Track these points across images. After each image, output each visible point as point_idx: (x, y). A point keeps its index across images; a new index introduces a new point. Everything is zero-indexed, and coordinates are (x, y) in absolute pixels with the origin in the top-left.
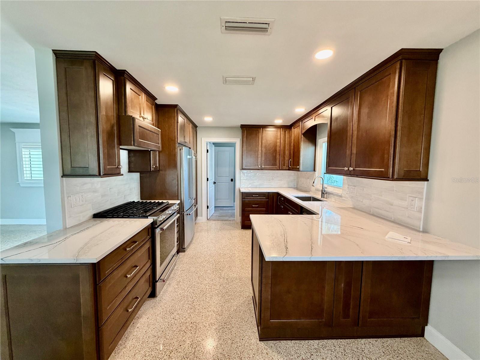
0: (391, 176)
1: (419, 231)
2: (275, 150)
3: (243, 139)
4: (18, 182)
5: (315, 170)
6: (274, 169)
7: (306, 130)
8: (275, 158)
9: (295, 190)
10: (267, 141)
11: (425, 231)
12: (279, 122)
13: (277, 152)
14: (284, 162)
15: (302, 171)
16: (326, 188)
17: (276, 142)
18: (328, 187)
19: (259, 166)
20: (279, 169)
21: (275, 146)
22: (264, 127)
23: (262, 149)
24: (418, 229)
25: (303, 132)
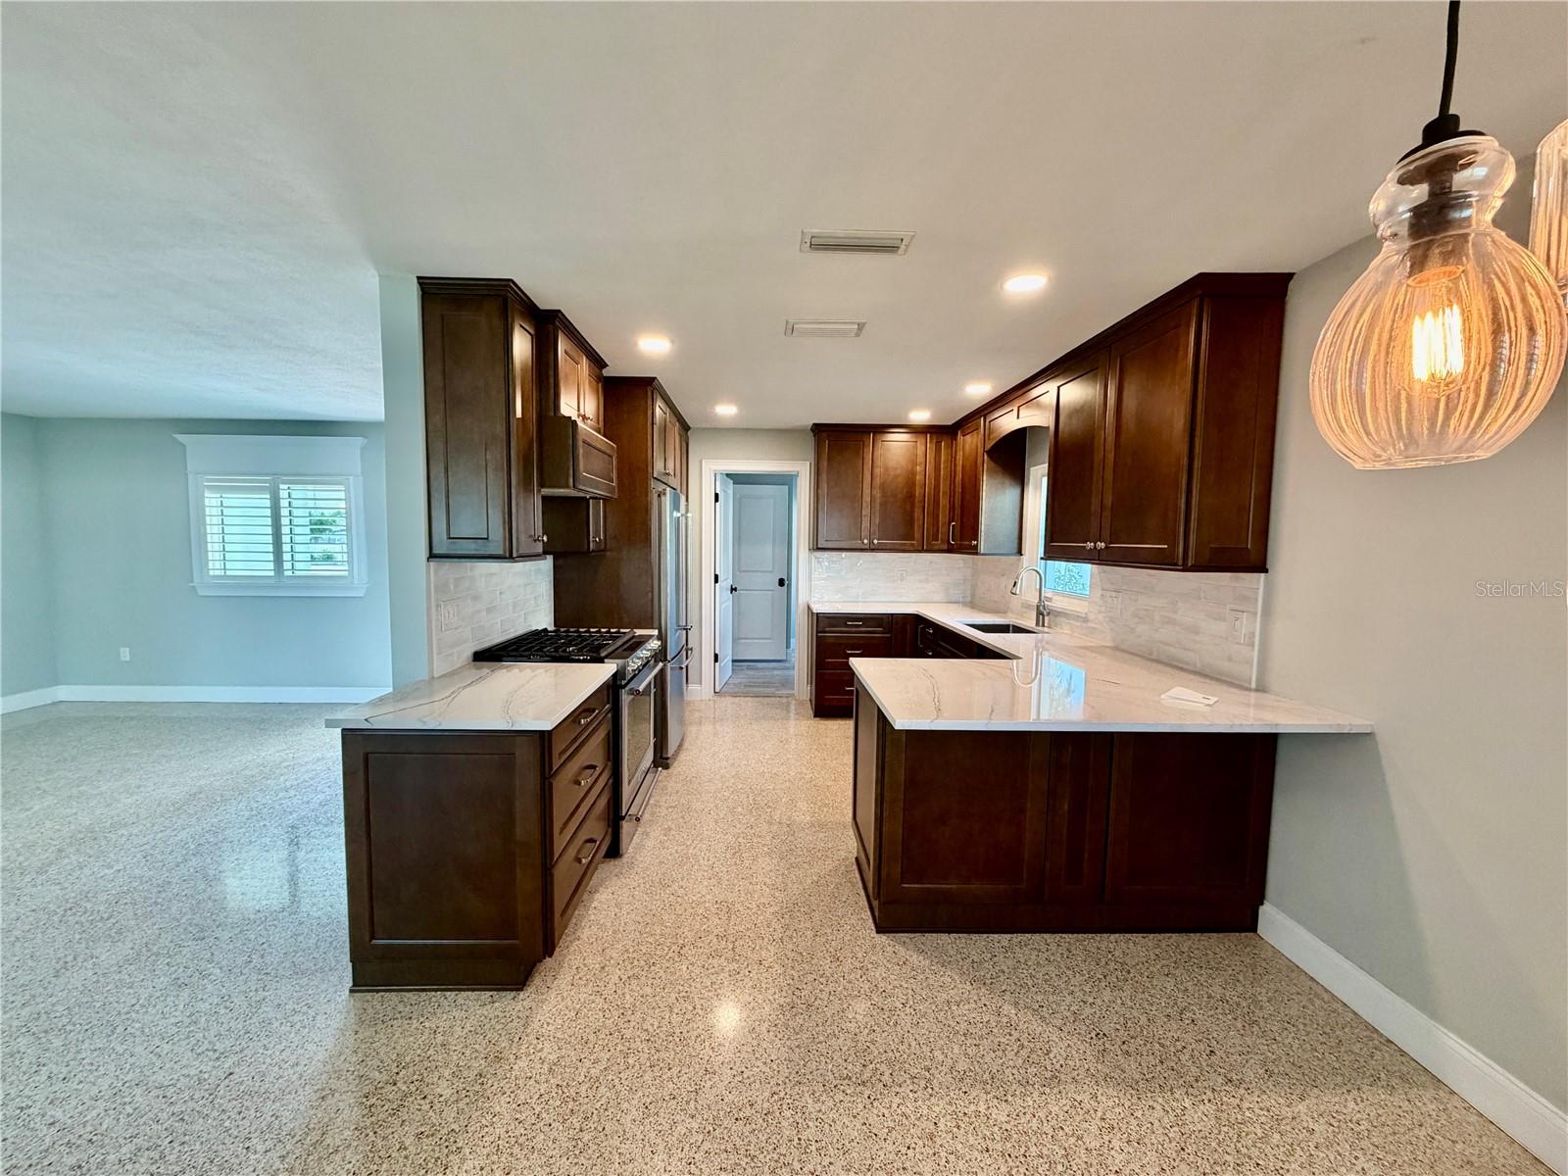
0: (1180, 562)
1: (1250, 690)
2: (910, 497)
3: (821, 466)
4: (192, 582)
5: (1020, 552)
6: (907, 548)
7: (993, 443)
8: (910, 521)
9: (969, 609)
10: (887, 469)
11: (1261, 689)
12: (921, 416)
13: (917, 500)
14: (935, 529)
15: (983, 554)
16: (1049, 599)
17: (913, 473)
18: (1055, 598)
19: (866, 541)
20: (920, 548)
21: (910, 483)
22: (881, 429)
23: (874, 492)
24: (1247, 685)
25: (988, 446)
